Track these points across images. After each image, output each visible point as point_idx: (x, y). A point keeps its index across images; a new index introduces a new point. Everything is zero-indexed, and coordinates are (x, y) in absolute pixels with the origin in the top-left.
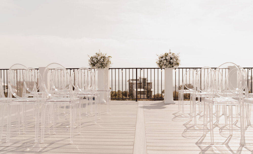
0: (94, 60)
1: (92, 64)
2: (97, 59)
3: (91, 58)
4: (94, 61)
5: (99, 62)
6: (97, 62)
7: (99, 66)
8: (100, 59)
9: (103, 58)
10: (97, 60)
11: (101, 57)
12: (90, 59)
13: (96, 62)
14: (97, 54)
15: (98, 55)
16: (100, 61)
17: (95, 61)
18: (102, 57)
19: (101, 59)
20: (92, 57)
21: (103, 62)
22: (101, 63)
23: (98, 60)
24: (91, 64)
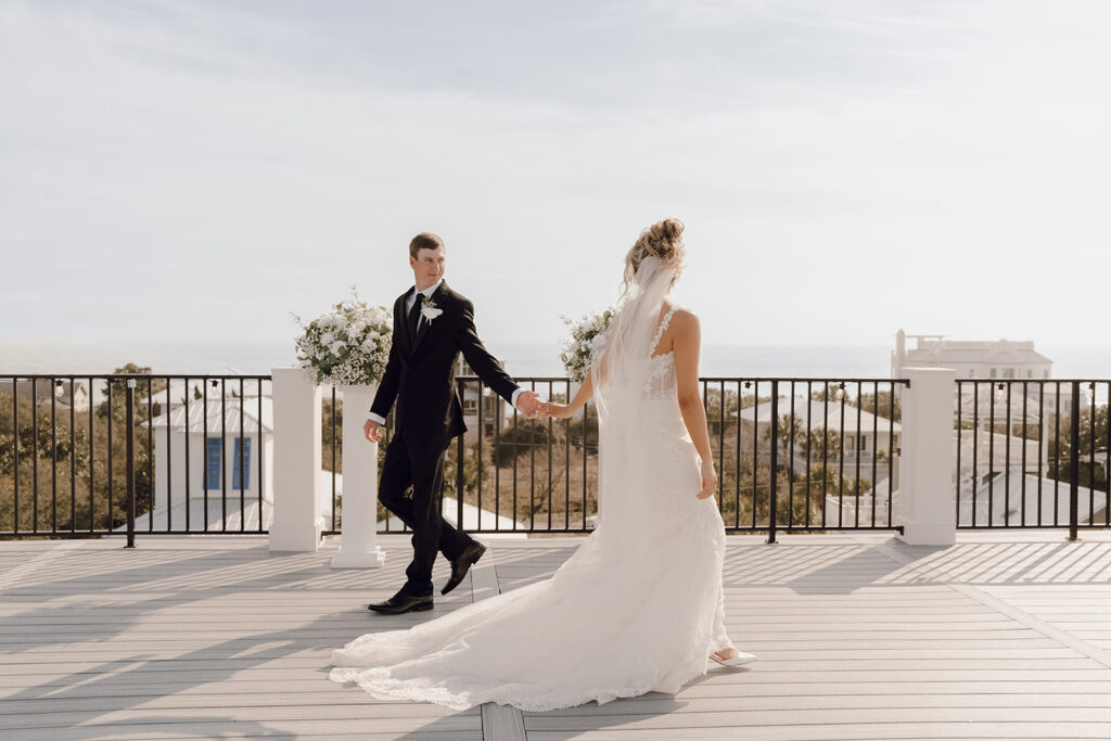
0: (326, 339)
1: (315, 361)
2: (343, 337)
3: (309, 332)
4: (326, 349)
5: (354, 354)
6: (346, 354)
7: (356, 376)
8: (357, 339)
9: (373, 334)
10: (344, 344)
11: (363, 325)
12: (305, 333)
13: (338, 355)
14: (342, 311)
15: (350, 316)
16: (360, 351)
17: (335, 350)
18: (367, 330)
19: (364, 338)
20: (314, 326)
21: (373, 353)
22: (362, 359)
23: (350, 348)
24: (309, 362)
